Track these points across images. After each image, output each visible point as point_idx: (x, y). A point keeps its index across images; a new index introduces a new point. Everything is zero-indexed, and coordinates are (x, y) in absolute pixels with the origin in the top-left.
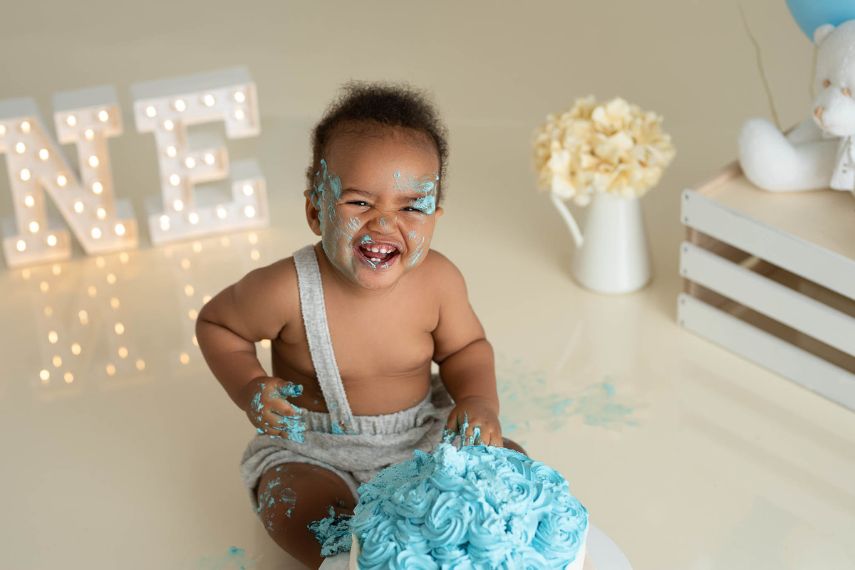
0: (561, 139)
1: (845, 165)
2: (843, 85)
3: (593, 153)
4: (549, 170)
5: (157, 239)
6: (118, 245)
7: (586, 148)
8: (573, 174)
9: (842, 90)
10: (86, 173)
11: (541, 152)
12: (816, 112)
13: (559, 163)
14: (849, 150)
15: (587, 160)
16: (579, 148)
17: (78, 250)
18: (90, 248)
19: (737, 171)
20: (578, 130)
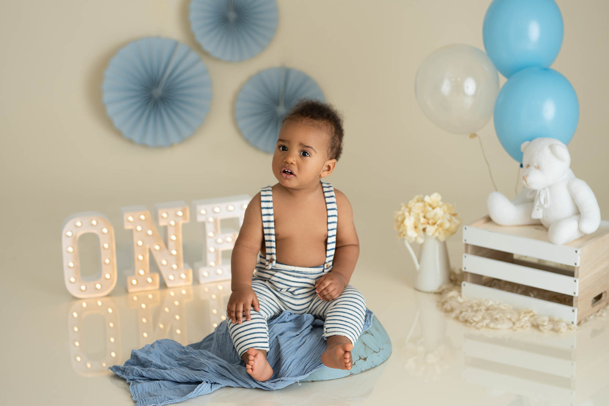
0: (410, 212)
1: (538, 206)
2: (536, 164)
3: (425, 217)
4: (404, 225)
5: (202, 281)
6: (182, 284)
7: (422, 215)
8: (416, 227)
9: (535, 167)
10: (171, 244)
11: (400, 219)
12: (524, 178)
13: (409, 222)
14: (540, 198)
15: (422, 220)
16: (418, 215)
17: (163, 285)
18: (169, 285)
19: (489, 220)
20: (417, 207)
